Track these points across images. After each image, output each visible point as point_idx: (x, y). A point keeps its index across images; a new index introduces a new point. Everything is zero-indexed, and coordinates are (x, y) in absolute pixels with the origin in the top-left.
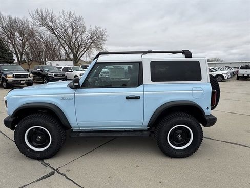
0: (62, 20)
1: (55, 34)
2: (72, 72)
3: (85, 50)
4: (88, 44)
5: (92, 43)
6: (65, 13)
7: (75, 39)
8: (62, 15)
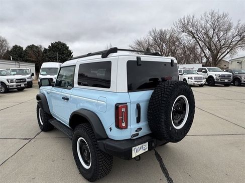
0: (203, 22)
1: (195, 38)
2: (182, 75)
3: (228, 50)
4: (234, 43)
5: (239, 41)
6: (208, 14)
7: (217, 39)
8: (203, 17)
